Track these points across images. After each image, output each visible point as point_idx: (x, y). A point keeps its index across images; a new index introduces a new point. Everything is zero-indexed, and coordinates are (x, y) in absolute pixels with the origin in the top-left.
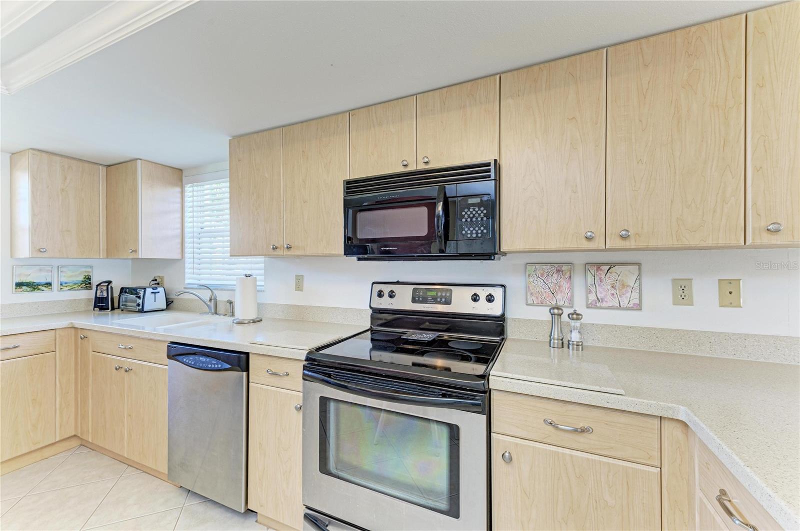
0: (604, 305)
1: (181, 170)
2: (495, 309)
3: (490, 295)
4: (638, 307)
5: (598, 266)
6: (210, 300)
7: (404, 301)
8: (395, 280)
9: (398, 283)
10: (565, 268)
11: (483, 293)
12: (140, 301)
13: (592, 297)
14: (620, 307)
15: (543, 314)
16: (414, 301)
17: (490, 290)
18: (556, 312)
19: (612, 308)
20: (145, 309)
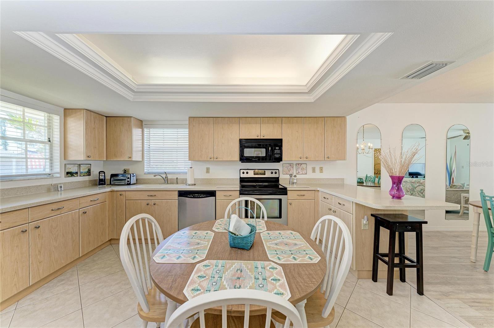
0: (300, 174)
1: (142, 121)
2: (277, 176)
3: (276, 172)
4: (306, 174)
5: (299, 164)
6: (166, 178)
7: (251, 174)
8: (247, 169)
9: (248, 169)
10: (292, 165)
11: (274, 171)
12: (129, 180)
13: (297, 172)
14: (303, 174)
15: (288, 176)
16: (254, 174)
17: (275, 171)
18: (291, 175)
19: (301, 174)
20: (131, 183)
